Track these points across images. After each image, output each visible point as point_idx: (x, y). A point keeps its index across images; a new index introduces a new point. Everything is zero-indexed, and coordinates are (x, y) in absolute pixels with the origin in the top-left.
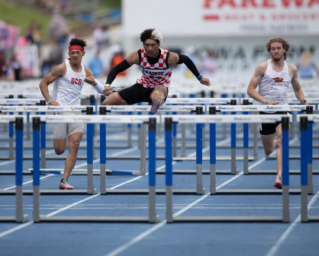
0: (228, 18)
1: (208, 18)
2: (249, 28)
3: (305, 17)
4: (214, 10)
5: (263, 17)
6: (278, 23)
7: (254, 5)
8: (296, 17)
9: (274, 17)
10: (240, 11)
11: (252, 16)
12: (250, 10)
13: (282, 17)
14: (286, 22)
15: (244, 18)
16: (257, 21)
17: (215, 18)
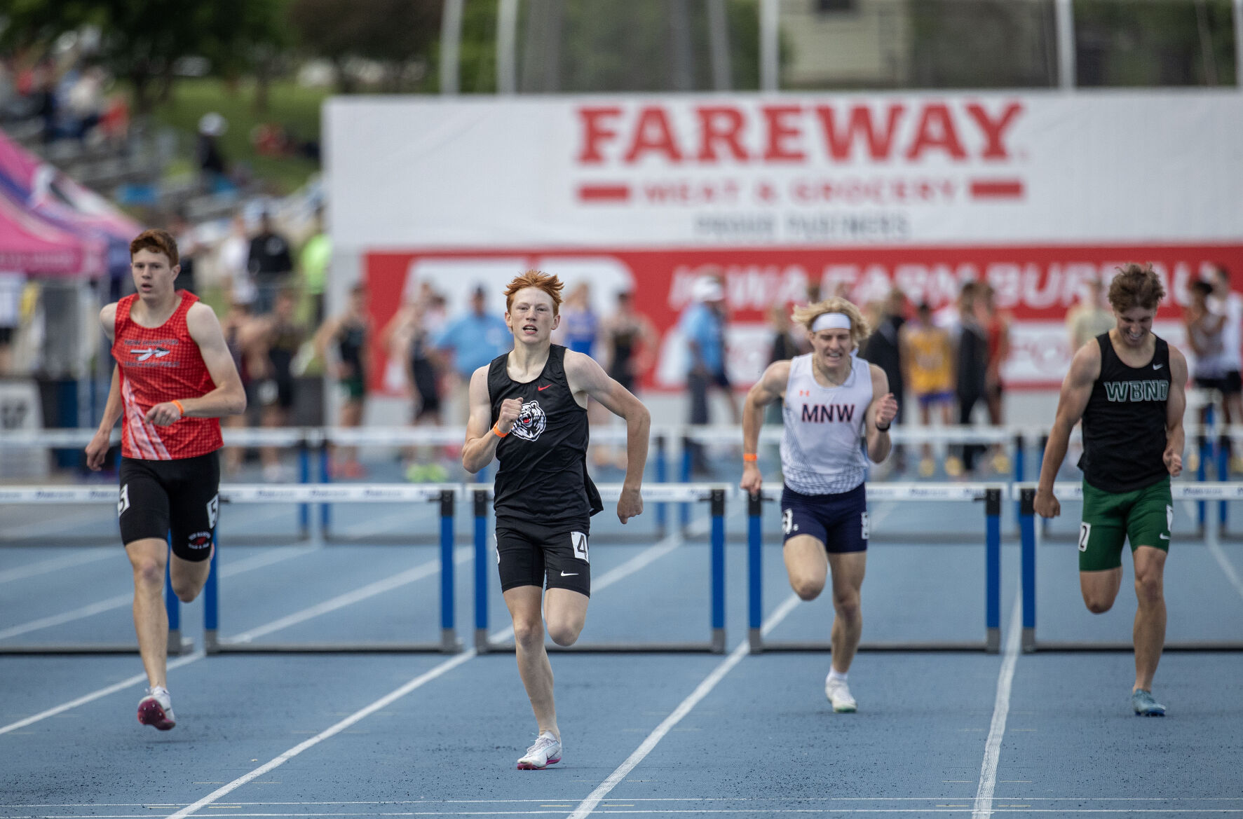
0: (657, 193)
1: (591, 193)
2: (718, 224)
3: (900, 191)
4: (611, 172)
5: (766, 192)
6: (814, 209)
7: (740, 154)
8: (872, 191)
9: (801, 192)
10: (694, 174)
11: (732, 188)
12: (726, 169)
13: (827, 190)
14: (840, 208)
15: (708, 193)
16: (746, 205)
17: (617, 193)
